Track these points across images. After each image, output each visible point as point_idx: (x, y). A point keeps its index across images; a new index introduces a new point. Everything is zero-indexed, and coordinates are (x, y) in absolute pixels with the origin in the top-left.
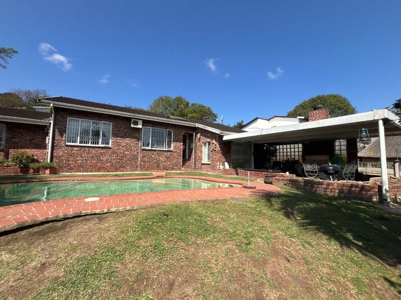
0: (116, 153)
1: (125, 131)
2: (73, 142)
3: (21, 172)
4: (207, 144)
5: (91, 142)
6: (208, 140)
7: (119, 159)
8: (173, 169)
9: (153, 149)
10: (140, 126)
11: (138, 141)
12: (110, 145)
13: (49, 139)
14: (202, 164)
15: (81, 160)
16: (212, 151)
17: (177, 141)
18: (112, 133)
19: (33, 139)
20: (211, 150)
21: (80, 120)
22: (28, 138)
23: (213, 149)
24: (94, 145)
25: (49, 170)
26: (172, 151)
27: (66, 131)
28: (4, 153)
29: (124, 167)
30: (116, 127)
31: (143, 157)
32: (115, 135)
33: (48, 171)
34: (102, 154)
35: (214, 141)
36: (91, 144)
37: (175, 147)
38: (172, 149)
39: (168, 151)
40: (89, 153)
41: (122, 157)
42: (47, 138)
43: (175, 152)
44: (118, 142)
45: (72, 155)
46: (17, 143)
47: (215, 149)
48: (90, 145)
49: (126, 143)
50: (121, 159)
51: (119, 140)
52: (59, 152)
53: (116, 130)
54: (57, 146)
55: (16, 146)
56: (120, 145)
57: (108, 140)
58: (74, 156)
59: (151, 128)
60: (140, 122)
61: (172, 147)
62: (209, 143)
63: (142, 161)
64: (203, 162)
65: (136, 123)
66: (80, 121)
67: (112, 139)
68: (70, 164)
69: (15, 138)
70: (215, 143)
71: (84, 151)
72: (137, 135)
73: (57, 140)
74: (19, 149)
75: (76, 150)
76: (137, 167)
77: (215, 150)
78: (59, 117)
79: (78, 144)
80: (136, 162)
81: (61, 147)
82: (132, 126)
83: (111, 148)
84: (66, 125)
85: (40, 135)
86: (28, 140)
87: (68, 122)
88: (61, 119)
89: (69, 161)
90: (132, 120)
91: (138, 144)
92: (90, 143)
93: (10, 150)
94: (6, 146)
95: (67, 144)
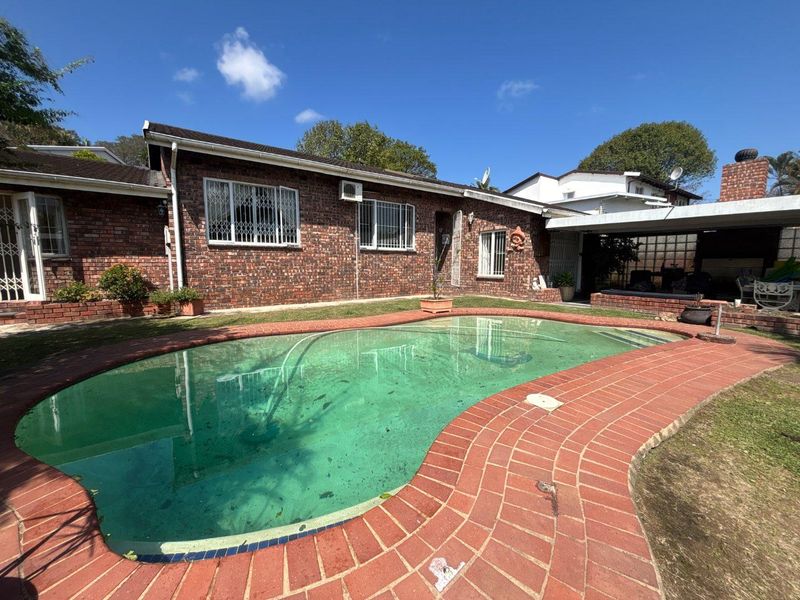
0: (313, 261)
1: (327, 209)
2: (220, 238)
3: (126, 312)
4: (493, 236)
5: (259, 237)
6: (497, 227)
7: (320, 273)
8: (417, 291)
9: (380, 249)
10: (359, 198)
11: (353, 231)
12: (299, 244)
13: (172, 233)
14: (478, 279)
15: (244, 279)
16: (510, 252)
17: (424, 230)
18: (301, 216)
19: (131, 233)
20: (508, 249)
21: (231, 182)
22: (119, 230)
23: (515, 248)
24: (265, 244)
25: (191, 305)
26: (415, 253)
27: (203, 211)
28: (71, 269)
29: (329, 291)
30: (308, 200)
31: (363, 267)
32: (308, 219)
33: (188, 309)
34: (285, 263)
35: (518, 230)
36: (259, 241)
37: (420, 245)
38: (414, 247)
39: (407, 253)
40: (258, 263)
41: (324, 268)
42: (166, 229)
43: (419, 255)
44: (314, 236)
45: (226, 269)
46: (97, 244)
47: (520, 248)
48: (255, 243)
49: (330, 237)
50: (323, 274)
51: (315, 230)
52: (198, 263)
53: (308, 206)
54: (191, 250)
55: (97, 250)
56: (319, 243)
57: (293, 231)
58: (229, 270)
59: (375, 201)
60: (359, 188)
61: (414, 244)
62: (500, 235)
63: (362, 276)
64: (479, 275)
65: (351, 191)
66: (231, 186)
67: (302, 229)
68: (223, 290)
69: (90, 231)
70: (523, 234)
71: (248, 257)
72: (349, 218)
73: (188, 234)
74: (103, 256)
75: (233, 257)
76: (354, 289)
77: (521, 250)
78: (185, 178)
79: (233, 242)
80: (351, 279)
81: (200, 249)
82: (344, 197)
83: (300, 250)
84: (202, 196)
85: (144, 222)
86: (120, 237)
87: (205, 188)
88: (191, 183)
89: (219, 282)
90: (344, 182)
91: (352, 238)
92: (256, 238)
93: (84, 260)
94: (72, 252)
95: (212, 242)
